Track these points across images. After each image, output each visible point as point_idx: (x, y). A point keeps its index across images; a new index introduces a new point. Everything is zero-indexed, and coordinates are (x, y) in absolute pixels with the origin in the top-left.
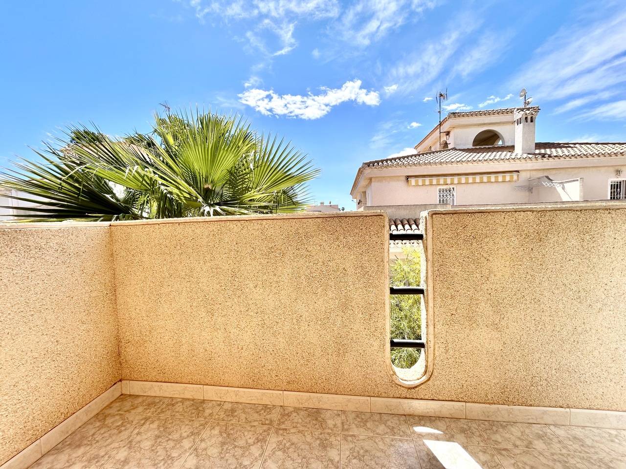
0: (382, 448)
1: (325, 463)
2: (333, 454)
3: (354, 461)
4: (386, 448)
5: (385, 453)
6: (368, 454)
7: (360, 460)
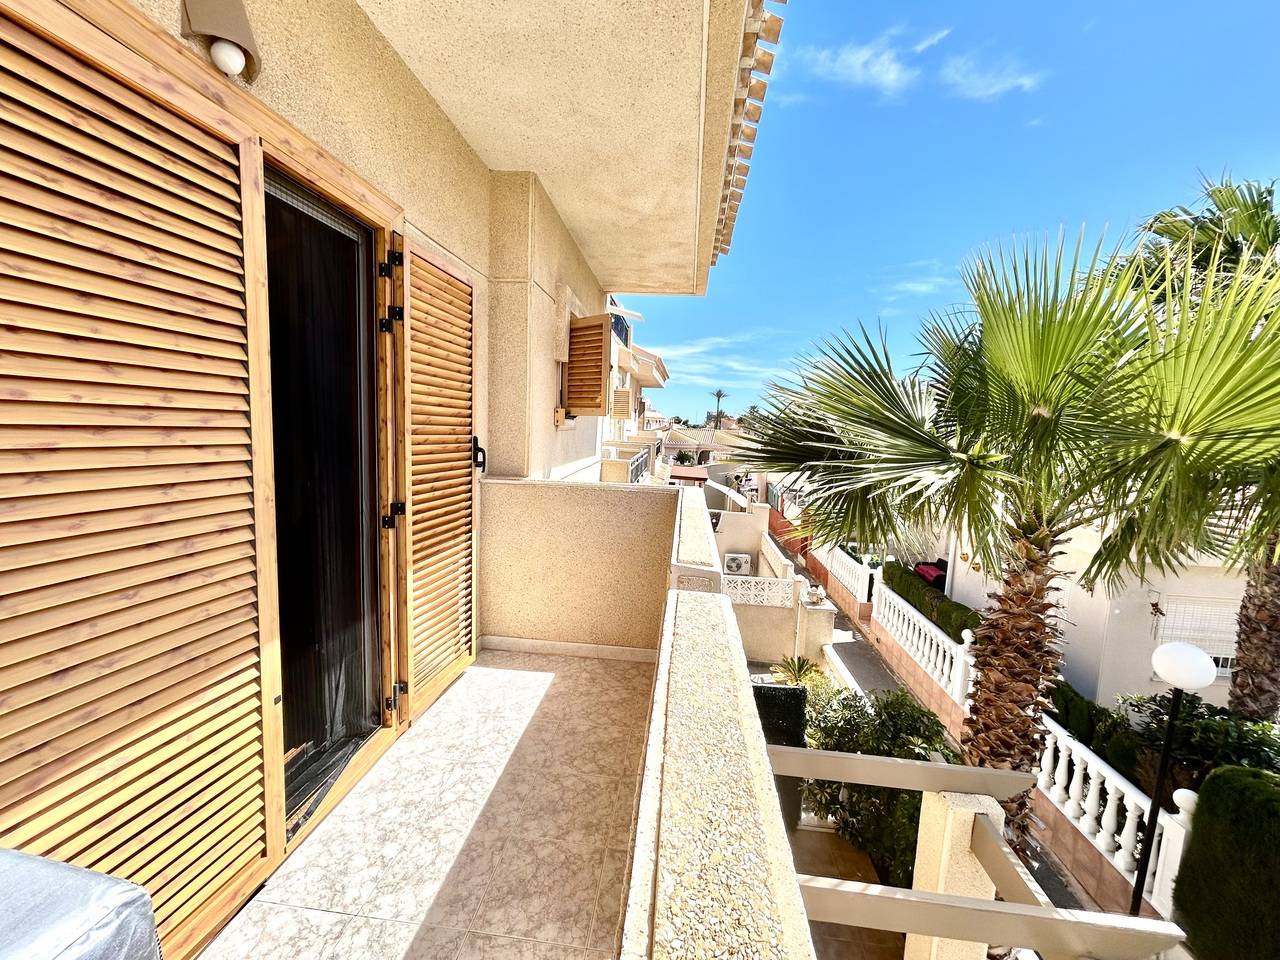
0: (577, 895)
1: (565, 827)
2: (577, 836)
3: (563, 857)
4: (576, 900)
5: (569, 897)
6: (570, 874)
7: (563, 863)
